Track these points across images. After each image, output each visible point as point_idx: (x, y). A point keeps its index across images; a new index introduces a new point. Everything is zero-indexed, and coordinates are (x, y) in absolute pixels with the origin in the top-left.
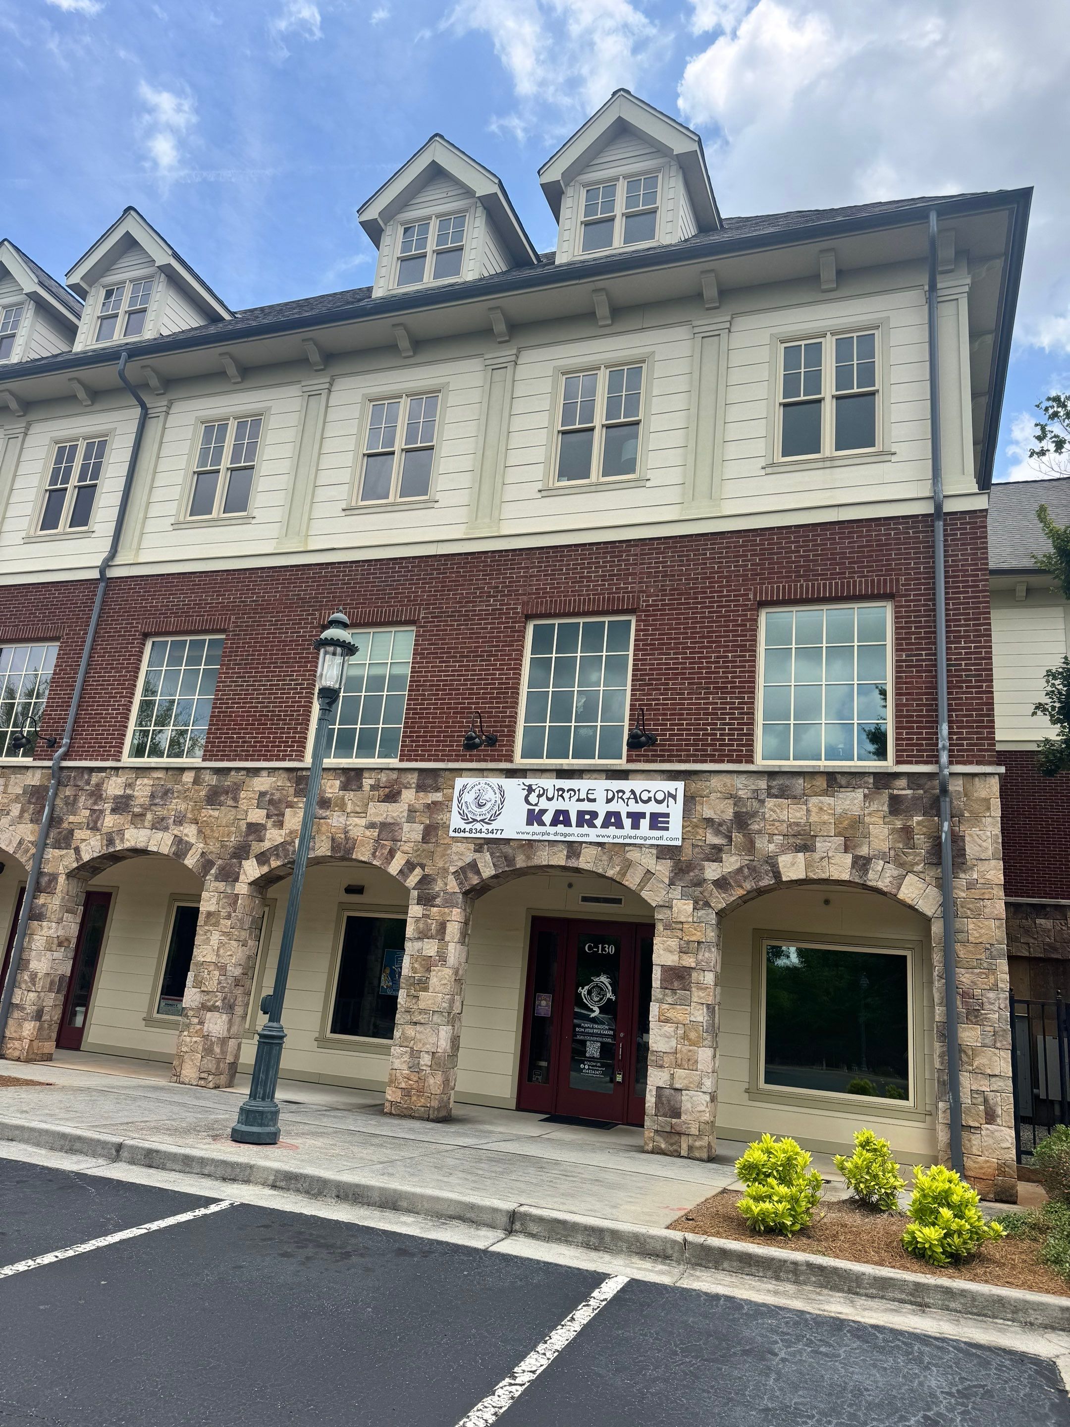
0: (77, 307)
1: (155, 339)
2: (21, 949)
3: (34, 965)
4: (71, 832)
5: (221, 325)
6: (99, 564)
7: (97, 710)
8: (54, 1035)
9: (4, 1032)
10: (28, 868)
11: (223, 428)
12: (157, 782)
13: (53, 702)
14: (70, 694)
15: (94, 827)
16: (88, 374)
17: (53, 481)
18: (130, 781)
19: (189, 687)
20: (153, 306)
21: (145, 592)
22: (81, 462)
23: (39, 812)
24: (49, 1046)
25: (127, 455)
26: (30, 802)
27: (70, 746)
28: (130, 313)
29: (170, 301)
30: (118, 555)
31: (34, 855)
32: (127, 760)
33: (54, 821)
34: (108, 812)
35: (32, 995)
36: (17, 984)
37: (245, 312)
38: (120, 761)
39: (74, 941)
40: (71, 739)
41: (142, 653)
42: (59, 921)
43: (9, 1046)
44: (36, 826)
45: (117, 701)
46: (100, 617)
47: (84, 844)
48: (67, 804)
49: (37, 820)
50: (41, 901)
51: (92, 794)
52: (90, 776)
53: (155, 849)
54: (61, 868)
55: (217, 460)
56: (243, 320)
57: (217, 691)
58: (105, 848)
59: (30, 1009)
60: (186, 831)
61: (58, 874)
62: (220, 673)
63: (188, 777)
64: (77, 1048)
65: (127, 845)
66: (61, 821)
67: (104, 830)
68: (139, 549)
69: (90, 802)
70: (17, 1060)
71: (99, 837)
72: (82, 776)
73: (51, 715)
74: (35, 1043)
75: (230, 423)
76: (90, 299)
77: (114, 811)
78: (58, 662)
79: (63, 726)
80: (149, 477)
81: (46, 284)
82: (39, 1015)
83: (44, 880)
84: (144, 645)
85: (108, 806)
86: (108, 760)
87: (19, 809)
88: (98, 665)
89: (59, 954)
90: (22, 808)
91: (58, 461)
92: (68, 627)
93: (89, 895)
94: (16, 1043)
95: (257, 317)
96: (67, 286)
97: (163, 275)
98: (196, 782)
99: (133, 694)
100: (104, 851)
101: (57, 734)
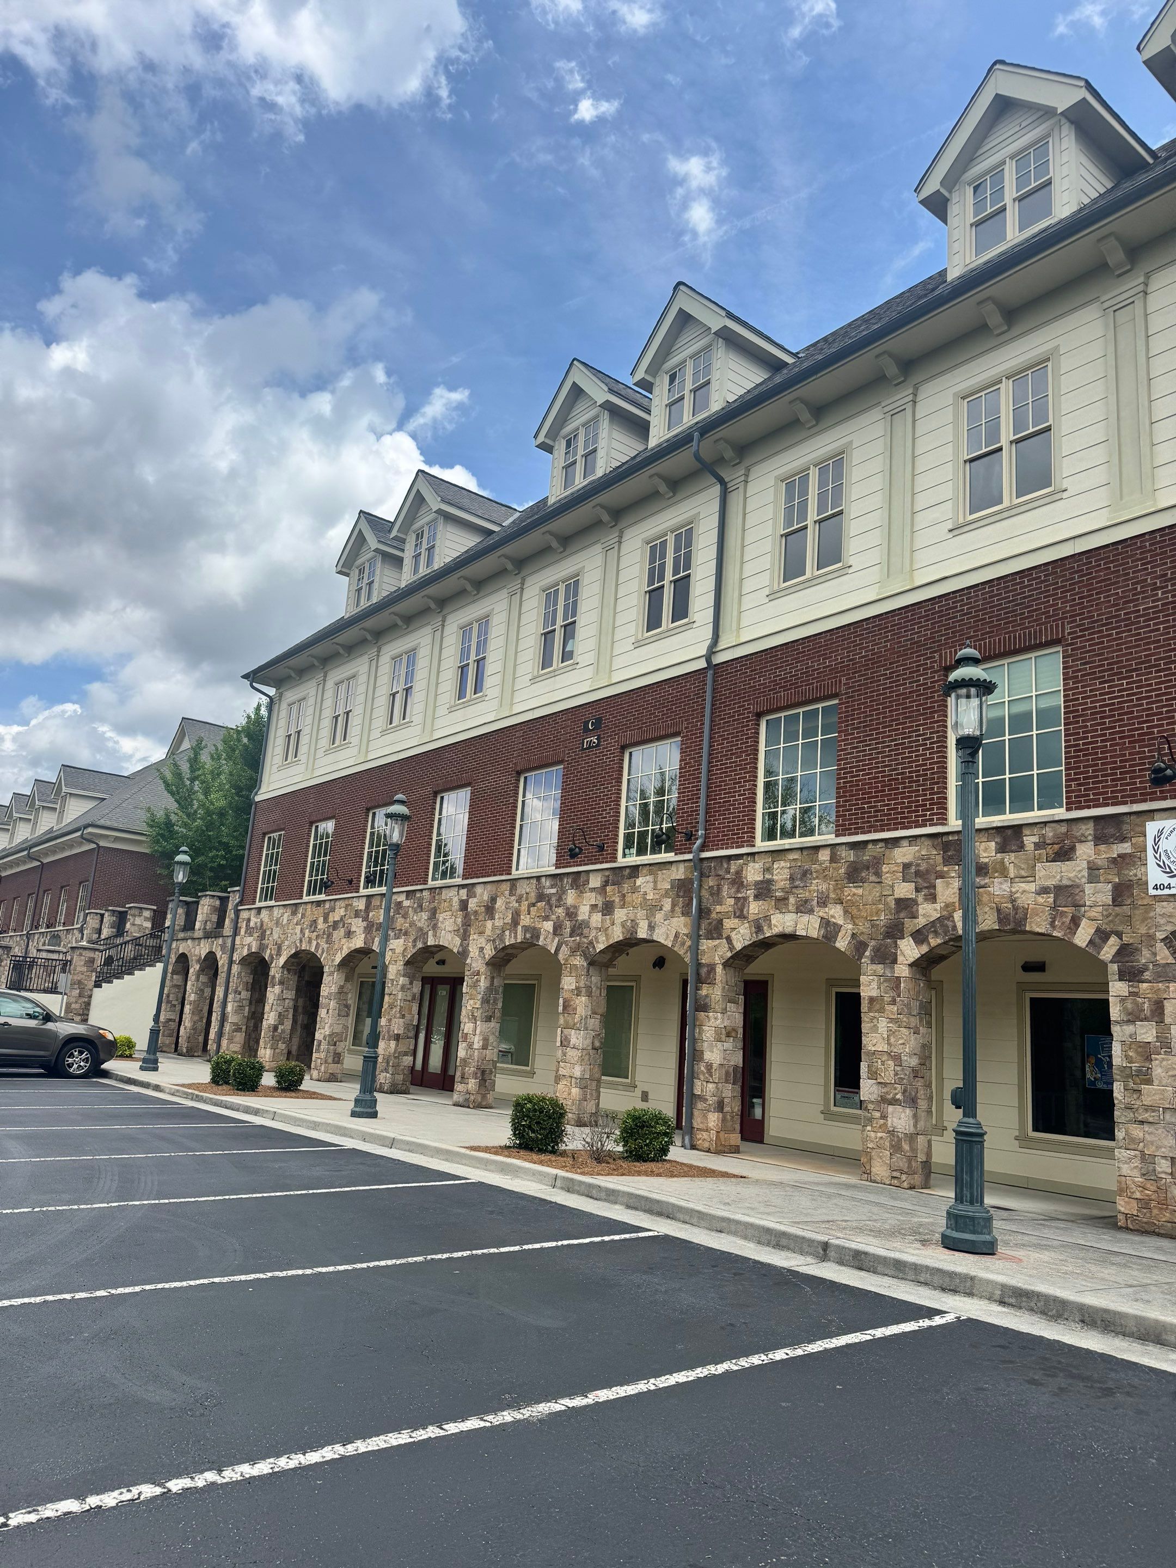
0: (645, 402)
1: (723, 409)
2: (694, 1041)
3: (707, 1056)
4: (720, 922)
5: (785, 371)
6: (704, 652)
7: (725, 798)
8: (738, 1127)
9: (692, 1123)
10: (687, 960)
11: (805, 479)
12: (793, 864)
13: (683, 797)
14: (698, 786)
15: (741, 915)
16: (665, 466)
17: (651, 582)
18: (767, 865)
19: (809, 763)
20: (715, 376)
21: (752, 671)
22: (673, 556)
23: (688, 905)
24: (735, 1138)
25: (713, 536)
26: (678, 896)
27: (706, 837)
28: (695, 391)
29: (732, 365)
30: (720, 640)
31: (690, 947)
32: (761, 844)
33: (703, 913)
34: (751, 899)
35: (711, 1086)
36: (696, 1075)
37: (808, 348)
38: (754, 846)
39: (741, 1031)
40: (706, 830)
41: (758, 734)
42: (724, 1011)
43: (698, 1137)
44: (688, 919)
45: (742, 786)
46: (713, 705)
47: (734, 933)
48: (712, 894)
49: (688, 913)
50: (704, 992)
51: (733, 882)
52: (729, 864)
53: (804, 934)
54: (717, 958)
55: (803, 515)
56: (806, 358)
57: (838, 760)
58: (754, 935)
59: (712, 1100)
60: (831, 913)
61: (715, 965)
62: (839, 741)
63: (824, 855)
64: (761, 1141)
65: (776, 931)
66: (709, 911)
67: (751, 917)
68: (739, 629)
69: (733, 890)
70: (708, 1152)
71: (747, 925)
72: (722, 864)
73: (684, 809)
74: (722, 1134)
75: (811, 472)
76: (656, 390)
77: (757, 897)
78: (681, 757)
79: (696, 819)
80: (738, 553)
81: (615, 390)
82: (720, 1107)
83: (704, 971)
84: (759, 725)
85: (750, 893)
86: (743, 846)
87: (670, 903)
88: (719, 753)
89: (729, 1045)
90: (672, 902)
91: (652, 561)
92: (686, 720)
93: (746, 983)
94: (704, 1133)
95: (822, 349)
96: (634, 384)
97: (720, 340)
98: (834, 859)
99: (756, 777)
100: (754, 939)
101: (692, 827)
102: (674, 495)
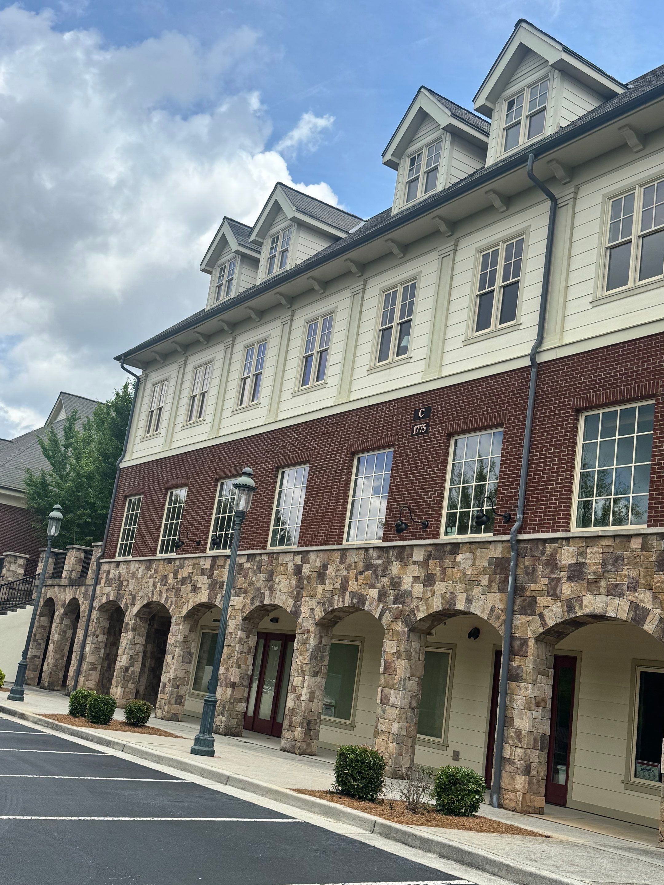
0: (484, 126)
1: (556, 133)
2: (505, 708)
3: (517, 722)
4: (534, 599)
5: (616, 101)
6: (529, 352)
7: (543, 485)
8: (543, 790)
9: (500, 783)
10: (502, 632)
11: (630, 198)
12: (606, 550)
13: (504, 482)
14: (518, 473)
15: (554, 595)
16: (499, 183)
17: (482, 287)
18: (581, 550)
19: (624, 458)
20: (550, 104)
21: (573, 371)
22: (503, 264)
23: (504, 581)
24: (540, 801)
25: (542, 247)
26: (495, 573)
27: (524, 520)
28: (531, 116)
29: (566, 94)
30: (544, 341)
31: (504, 620)
32: (575, 530)
33: (518, 590)
34: (564, 579)
35: (519, 751)
36: (505, 740)
37: (637, 80)
38: (569, 531)
39: (549, 702)
40: (524, 514)
41: (577, 428)
42: (534, 683)
43: (505, 797)
44: (503, 595)
45: (560, 476)
46: (535, 400)
47: (547, 610)
48: (527, 573)
49: (504, 589)
50: (516, 662)
51: (548, 564)
52: (544, 547)
53: (614, 615)
54: (529, 633)
55: (628, 230)
56: (636, 89)
57: (653, 456)
58: (566, 614)
59: (519, 764)
60: (641, 597)
61: (528, 639)
62: (654, 438)
63: (636, 544)
64: (564, 805)
65: (586, 611)
66: (523, 589)
67: (563, 597)
68: (563, 331)
69: (547, 571)
70: (513, 811)
71: (559, 604)
72: (537, 547)
73: (504, 493)
74: (528, 796)
75: (636, 191)
76: (495, 115)
77: (570, 579)
78: (504, 446)
79: (515, 503)
80: (565, 263)
81: (458, 114)
82: (527, 770)
83: (517, 644)
84: (578, 420)
85: (564, 574)
86: (558, 531)
87: (487, 579)
88: (539, 444)
89: (537, 714)
90: (490, 578)
91: (484, 268)
92: (509, 413)
93: (556, 657)
94: (511, 794)
95: (650, 82)
96: (475, 110)
97: (556, 71)
98: (645, 547)
99: (574, 468)
100: (566, 617)
101: (511, 511)
102: (507, 209)
